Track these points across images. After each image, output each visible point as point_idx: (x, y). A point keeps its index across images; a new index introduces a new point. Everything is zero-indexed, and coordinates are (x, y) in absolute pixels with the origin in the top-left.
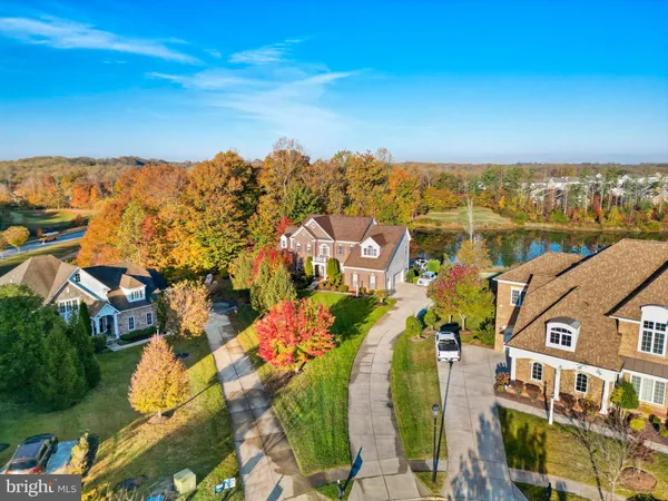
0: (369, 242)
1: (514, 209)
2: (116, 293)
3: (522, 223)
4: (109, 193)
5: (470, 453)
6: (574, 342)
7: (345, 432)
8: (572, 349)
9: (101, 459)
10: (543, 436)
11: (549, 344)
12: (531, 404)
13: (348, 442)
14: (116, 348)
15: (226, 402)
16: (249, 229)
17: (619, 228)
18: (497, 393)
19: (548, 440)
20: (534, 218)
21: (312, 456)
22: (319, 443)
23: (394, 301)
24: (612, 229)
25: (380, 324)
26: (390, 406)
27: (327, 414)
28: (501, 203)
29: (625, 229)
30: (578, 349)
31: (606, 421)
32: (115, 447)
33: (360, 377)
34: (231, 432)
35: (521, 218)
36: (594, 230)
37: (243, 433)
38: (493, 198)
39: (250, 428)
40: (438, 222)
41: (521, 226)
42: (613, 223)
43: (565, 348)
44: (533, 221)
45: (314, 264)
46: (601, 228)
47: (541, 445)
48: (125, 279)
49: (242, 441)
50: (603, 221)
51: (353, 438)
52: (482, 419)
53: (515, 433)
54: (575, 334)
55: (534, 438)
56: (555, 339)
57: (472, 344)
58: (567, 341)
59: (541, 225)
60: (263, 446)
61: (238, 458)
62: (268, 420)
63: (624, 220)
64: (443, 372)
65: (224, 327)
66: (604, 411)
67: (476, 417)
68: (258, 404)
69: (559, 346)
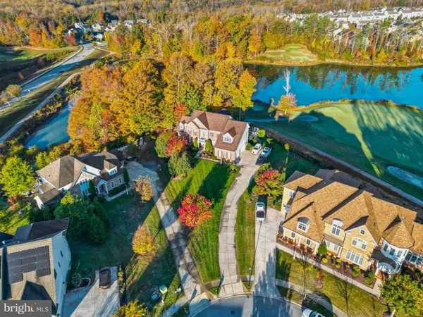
0: (228, 135)
1: (321, 48)
2: (104, 171)
3: (325, 60)
4: (54, 35)
5: (263, 272)
6: (307, 229)
7: (218, 263)
8: (306, 232)
9: (128, 276)
10: (290, 265)
11: (298, 228)
12: (289, 247)
13: (219, 268)
14: (109, 199)
15: (169, 241)
16: (160, 109)
17: (383, 64)
18: (278, 241)
19: (292, 267)
20: (332, 55)
21: (206, 275)
22: (208, 269)
23: (239, 168)
24: (378, 64)
25: (232, 189)
26: (235, 247)
27: (210, 252)
28: (313, 44)
29: (387, 65)
30: (308, 232)
31: (315, 258)
32: (132, 269)
33: (223, 228)
34: (174, 262)
35: (324, 55)
36: (368, 65)
37: (179, 262)
38: (309, 38)
39: (181, 259)
40: (271, 60)
41: (324, 62)
42: (380, 60)
43: (304, 231)
44: (332, 58)
45: (198, 142)
46: (372, 63)
47: (289, 269)
48: (106, 163)
49: (179, 266)
50: (374, 58)
51: (221, 265)
52: (269, 256)
53: (281, 263)
54: (307, 227)
55: (287, 265)
56: (300, 227)
57: (272, 207)
58: (304, 229)
59: (336, 61)
60: (187, 269)
61: (179, 276)
62: (187, 253)
63: (388, 58)
64: (257, 227)
65: (157, 181)
66: (315, 253)
67: (267, 255)
68: (182, 243)
69: (301, 230)
